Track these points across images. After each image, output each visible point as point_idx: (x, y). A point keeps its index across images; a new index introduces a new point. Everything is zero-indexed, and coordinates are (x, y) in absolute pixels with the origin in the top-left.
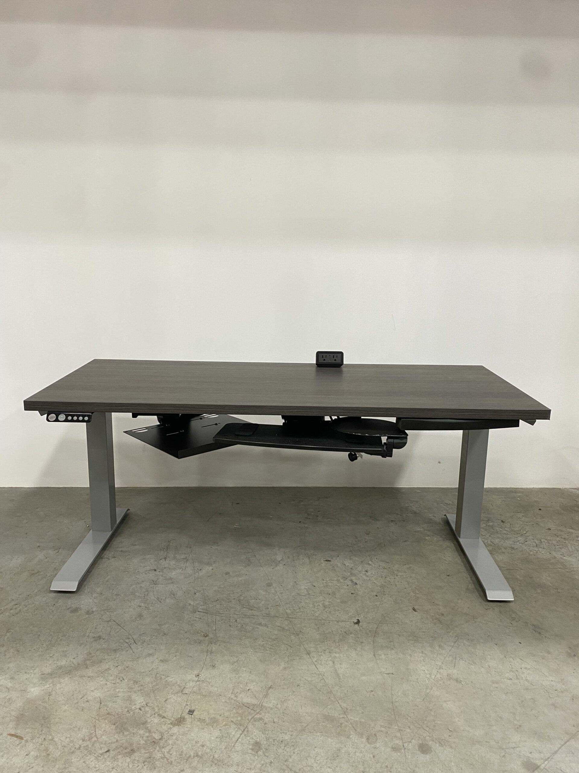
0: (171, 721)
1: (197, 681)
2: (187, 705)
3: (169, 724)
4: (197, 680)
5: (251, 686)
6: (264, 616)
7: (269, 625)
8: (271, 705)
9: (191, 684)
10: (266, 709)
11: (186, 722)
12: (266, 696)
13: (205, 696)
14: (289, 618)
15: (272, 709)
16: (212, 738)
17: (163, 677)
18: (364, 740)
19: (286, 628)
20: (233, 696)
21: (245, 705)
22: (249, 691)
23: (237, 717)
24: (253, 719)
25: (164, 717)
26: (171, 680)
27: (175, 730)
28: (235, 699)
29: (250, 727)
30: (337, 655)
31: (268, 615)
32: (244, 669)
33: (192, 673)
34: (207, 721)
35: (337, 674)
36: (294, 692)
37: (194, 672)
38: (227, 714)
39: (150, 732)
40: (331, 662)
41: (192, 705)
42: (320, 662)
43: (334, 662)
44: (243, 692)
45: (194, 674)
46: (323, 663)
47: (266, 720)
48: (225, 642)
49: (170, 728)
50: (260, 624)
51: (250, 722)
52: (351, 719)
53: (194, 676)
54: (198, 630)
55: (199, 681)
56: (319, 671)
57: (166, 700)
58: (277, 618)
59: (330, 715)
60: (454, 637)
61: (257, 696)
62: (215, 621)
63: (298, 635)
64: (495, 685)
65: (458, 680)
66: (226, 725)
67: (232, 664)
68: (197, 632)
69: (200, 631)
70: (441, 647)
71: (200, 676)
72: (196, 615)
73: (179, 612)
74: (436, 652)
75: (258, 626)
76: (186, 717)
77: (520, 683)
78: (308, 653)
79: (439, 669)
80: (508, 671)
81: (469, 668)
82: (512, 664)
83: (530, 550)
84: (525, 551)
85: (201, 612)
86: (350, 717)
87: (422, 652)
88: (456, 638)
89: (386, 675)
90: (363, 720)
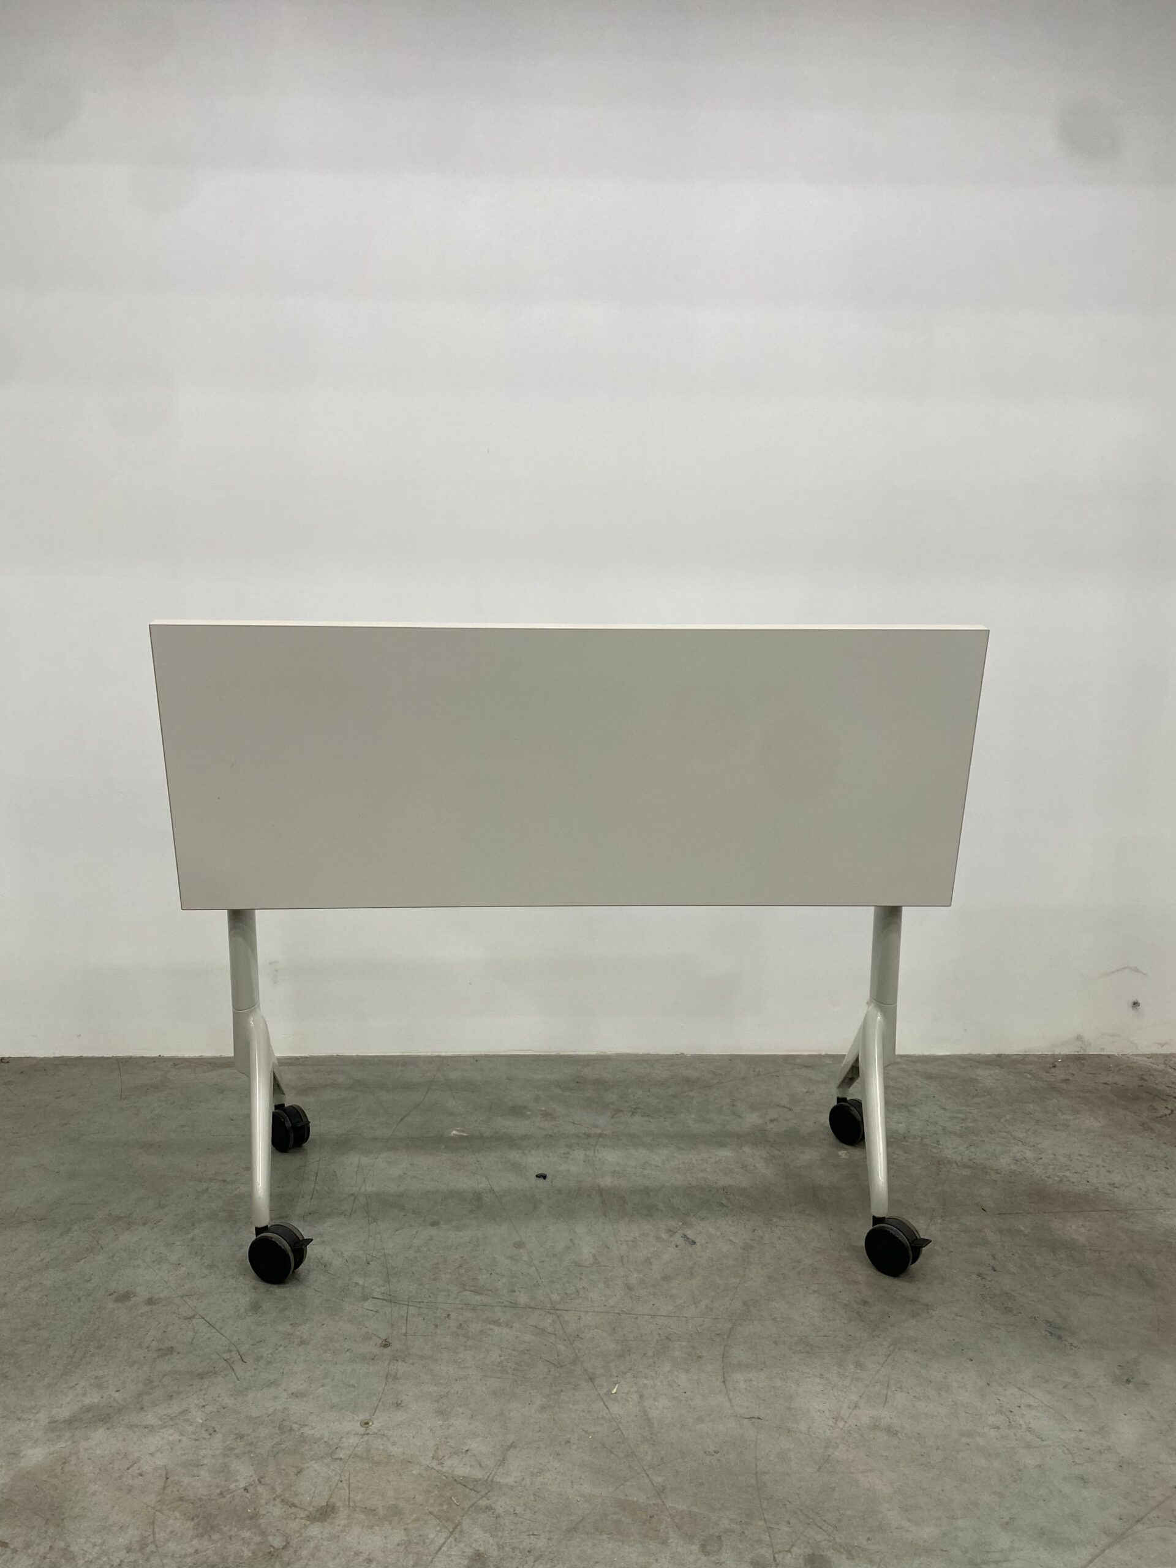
0: (306, 1512)
1: (364, 1434)
2: (341, 1481)
3: (302, 1518)
4: (362, 1433)
5: (474, 1445)
6: (506, 1306)
7: (514, 1325)
8: (510, 1480)
9: (354, 1440)
10: (500, 1488)
11: (337, 1515)
12: (502, 1462)
13: (378, 1463)
14: (554, 1309)
15: (512, 1488)
16: (389, 1546)
17: (295, 1427)
18: (695, 1548)
19: (550, 1330)
20: (434, 1464)
21: (459, 1480)
22: (469, 1453)
23: (441, 1505)
24: (473, 1508)
25: (294, 1505)
26: (311, 1432)
27: (315, 1530)
28: (439, 1468)
29: (466, 1523)
30: (649, 1382)
31: (514, 1305)
32: (460, 1410)
33: (354, 1418)
34: (381, 1511)
35: (648, 1419)
36: (558, 1454)
37: (357, 1416)
38: (420, 1498)
39: (263, 1533)
40: (635, 1397)
41: (351, 1481)
42: (613, 1396)
43: (641, 1396)
44: (456, 1456)
45: (358, 1421)
46: (619, 1399)
47: (500, 1510)
48: (422, 1357)
49: (306, 1526)
50: (497, 1323)
51: (466, 1513)
52: (671, 1507)
53: (358, 1424)
54: (370, 1333)
55: (368, 1434)
56: (611, 1414)
57: (299, 1472)
58: (531, 1310)
59: (630, 1498)
60: (886, 1346)
61: (482, 1464)
62: (406, 1316)
63: (572, 1344)
64: (965, 1440)
65: (890, 1431)
66: (417, 1520)
67: (437, 1401)
68: (367, 1338)
69: (375, 1335)
70: (859, 1365)
71: (370, 1424)
72: (368, 1305)
73: (334, 1299)
74: (848, 1376)
75: (492, 1326)
76: (338, 1505)
77: (1015, 1435)
78: (592, 1379)
79: (853, 1410)
80: (994, 1412)
81: (914, 1406)
82: (1001, 1398)
83: (1047, 1175)
84: (1038, 1177)
85: (378, 1299)
86: (669, 1504)
87: (822, 1375)
88: (891, 1348)
89: (746, 1421)
90: (695, 1509)
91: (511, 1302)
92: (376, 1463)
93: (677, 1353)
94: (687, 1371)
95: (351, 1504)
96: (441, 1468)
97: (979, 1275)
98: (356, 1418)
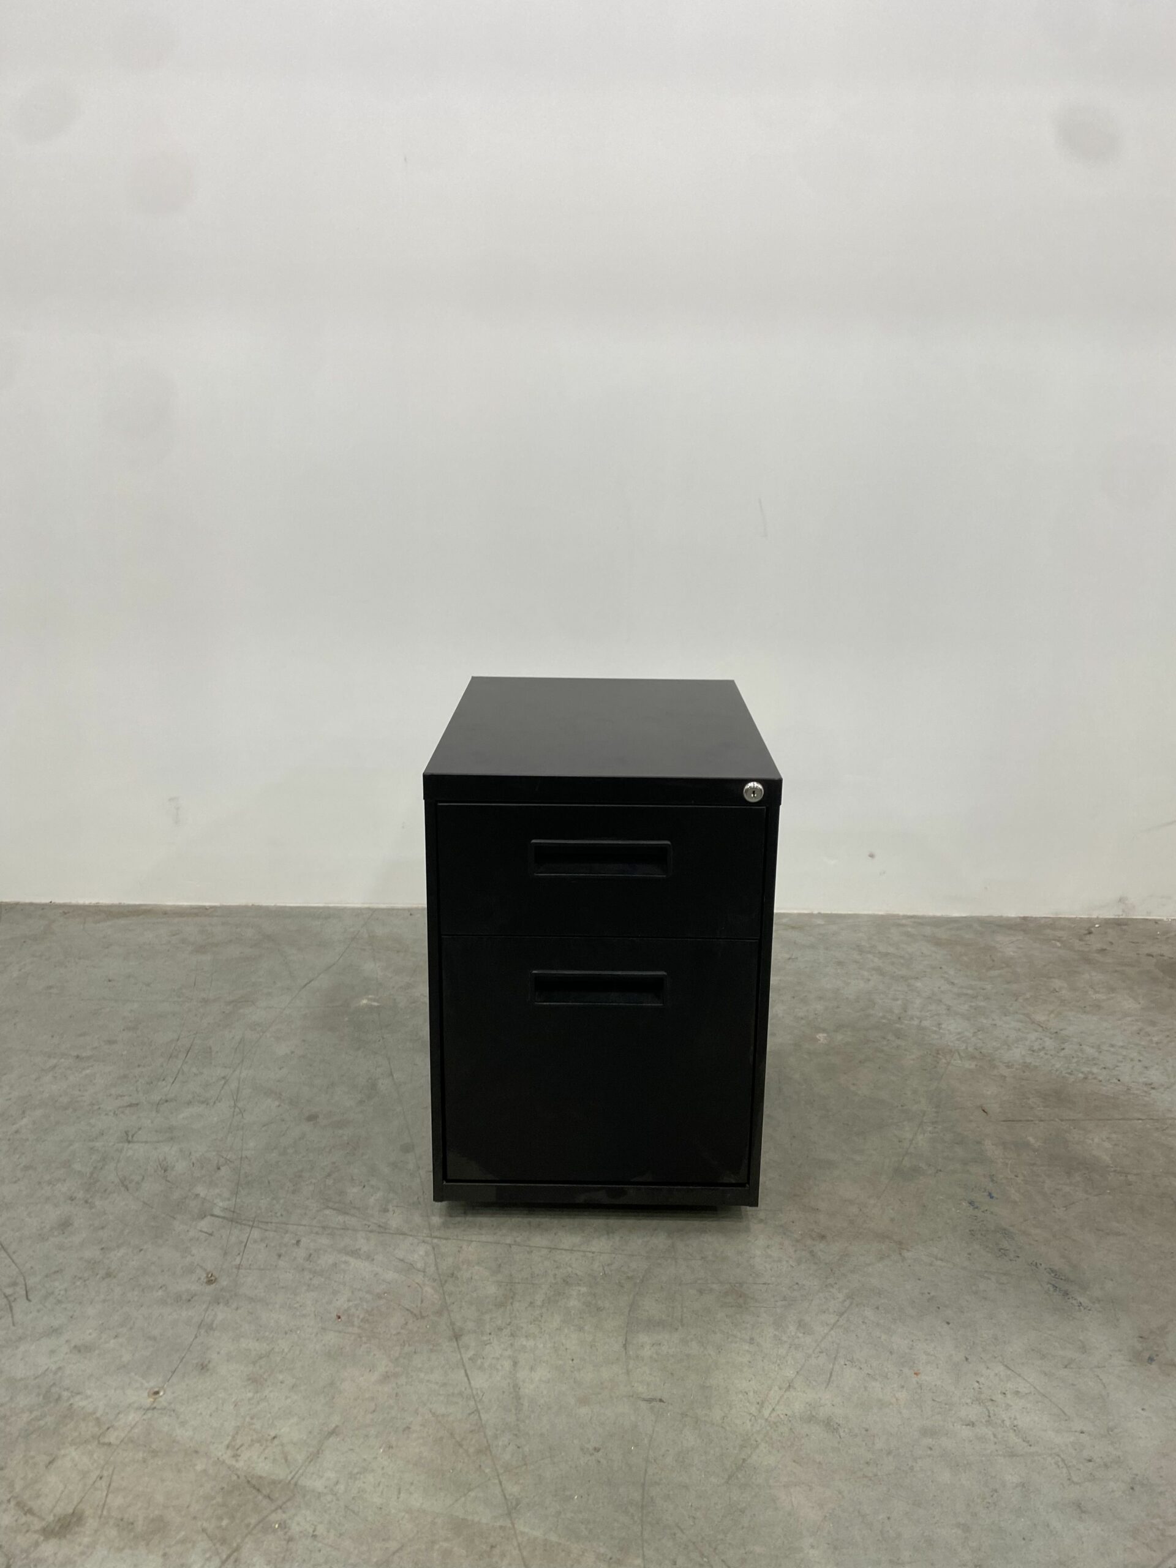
0: (44, 1523)
1: (148, 1409)
2: (101, 1478)
3: (36, 1532)
4: (148, 1405)
5: (285, 1429)
7: (376, 1257)
8: (319, 1485)
9: (132, 1417)
10: (304, 1496)
11: (82, 1529)
12: (315, 1456)
13: (155, 1453)
14: (431, 1236)
15: (319, 1495)
17: (66, 1394)
19: (419, 1262)
20: (227, 1456)
21: (254, 1482)
22: (276, 1442)
23: (220, 1518)
24: (261, 1525)
25: (30, 1511)
26: (82, 1404)
27: (47, 1549)
28: (231, 1462)
29: (247, 1547)
30: (530, 1343)
32: (281, 1377)
33: (142, 1385)
34: (140, 1525)
35: (518, 1398)
36: (391, 1447)
37: (148, 1382)
38: (195, 1508)
40: (507, 1364)
41: (115, 1477)
42: (479, 1362)
43: (515, 1364)
44: (258, 1444)
45: (146, 1389)
46: (486, 1365)
47: (295, 1529)
48: (251, 1300)
49: (37, 1544)
50: (355, 1253)
51: (250, 1533)
52: (522, 1533)
53: (145, 1394)
54: (196, 1264)
55: (154, 1408)
56: (471, 1388)
57: (51, 1463)
58: (401, 1237)
59: (470, 1518)
60: (840, 1300)
61: (289, 1458)
62: (245, 1241)
63: (442, 1286)
64: (928, 1441)
65: (830, 1425)
66: (183, 1541)
67: (254, 1363)
68: (190, 1270)
69: (201, 1267)
70: (801, 1325)
71: (161, 1393)
72: (204, 1224)
73: (163, 1215)
74: (785, 1342)
75: (348, 1258)
76: (87, 1513)
77: (995, 1436)
78: (457, 1337)
79: (785, 1391)
80: (969, 1401)
81: (866, 1388)
82: (982, 1380)
83: (1069, 1071)
84: (1057, 1073)
85: (218, 1217)
86: (521, 1527)
87: (752, 1339)
88: (847, 1303)
89: (643, 1405)
90: (553, 1538)
91: (380, 1226)
92: (153, 1452)
93: (573, 1303)
94: (581, 1329)
95: (105, 1513)
96: (234, 1463)
97: (971, 1203)
98: (146, 1385)
